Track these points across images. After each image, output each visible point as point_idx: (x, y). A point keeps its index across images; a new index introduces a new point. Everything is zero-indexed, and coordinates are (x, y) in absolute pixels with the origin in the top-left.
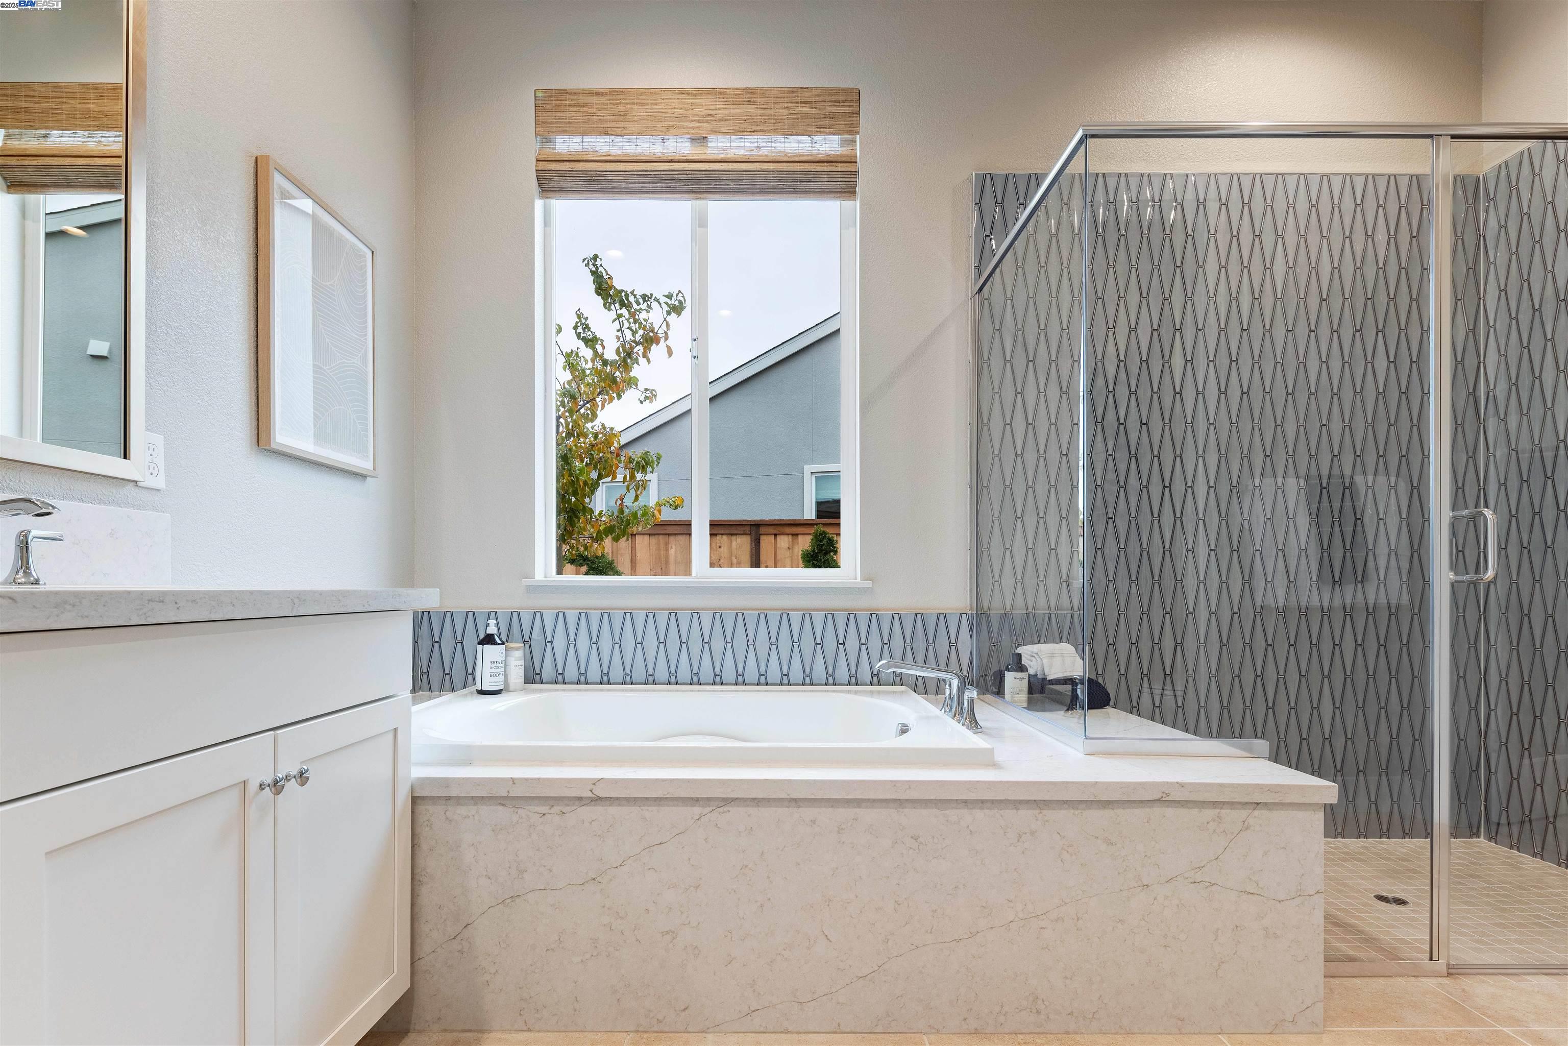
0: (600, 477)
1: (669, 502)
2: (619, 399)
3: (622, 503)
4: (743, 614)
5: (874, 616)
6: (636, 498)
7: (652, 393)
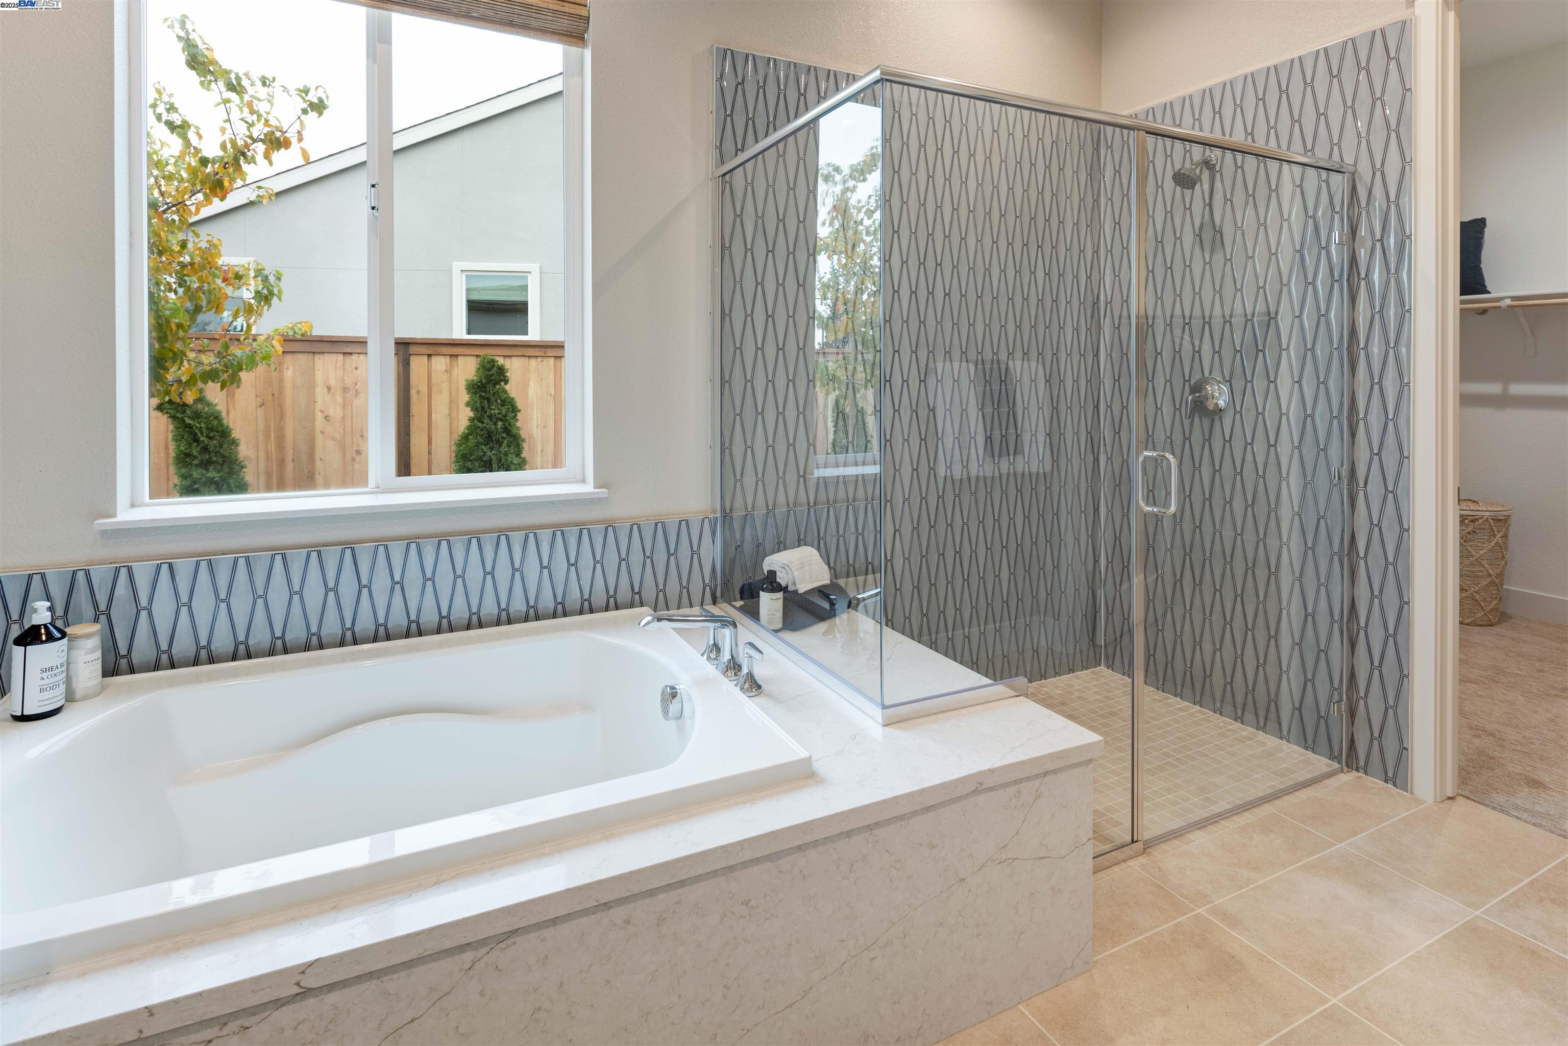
1: (293, 329)
5: (610, 526)
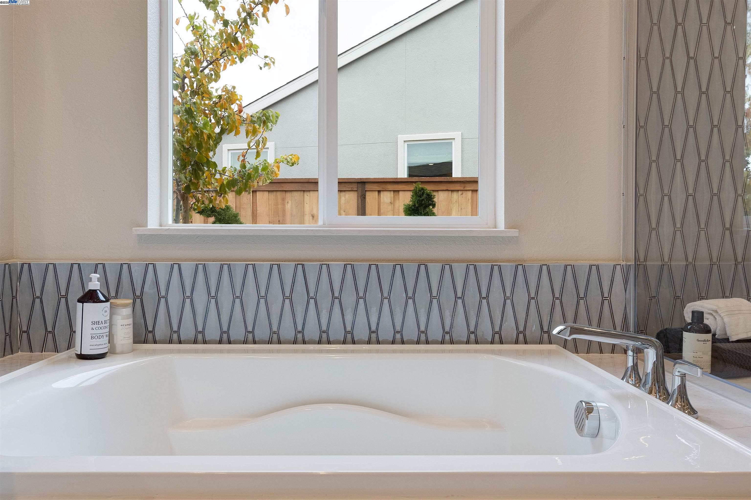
0: (223, 131)
1: (286, 159)
2: (241, 62)
3: (244, 159)
4: (377, 266)
5: (519, 265)
6: (258, 154)
7: (271, 60)
